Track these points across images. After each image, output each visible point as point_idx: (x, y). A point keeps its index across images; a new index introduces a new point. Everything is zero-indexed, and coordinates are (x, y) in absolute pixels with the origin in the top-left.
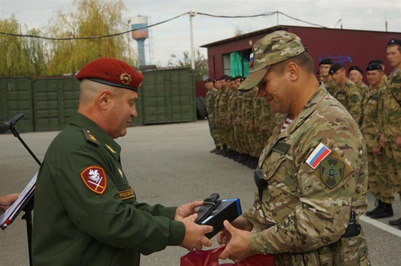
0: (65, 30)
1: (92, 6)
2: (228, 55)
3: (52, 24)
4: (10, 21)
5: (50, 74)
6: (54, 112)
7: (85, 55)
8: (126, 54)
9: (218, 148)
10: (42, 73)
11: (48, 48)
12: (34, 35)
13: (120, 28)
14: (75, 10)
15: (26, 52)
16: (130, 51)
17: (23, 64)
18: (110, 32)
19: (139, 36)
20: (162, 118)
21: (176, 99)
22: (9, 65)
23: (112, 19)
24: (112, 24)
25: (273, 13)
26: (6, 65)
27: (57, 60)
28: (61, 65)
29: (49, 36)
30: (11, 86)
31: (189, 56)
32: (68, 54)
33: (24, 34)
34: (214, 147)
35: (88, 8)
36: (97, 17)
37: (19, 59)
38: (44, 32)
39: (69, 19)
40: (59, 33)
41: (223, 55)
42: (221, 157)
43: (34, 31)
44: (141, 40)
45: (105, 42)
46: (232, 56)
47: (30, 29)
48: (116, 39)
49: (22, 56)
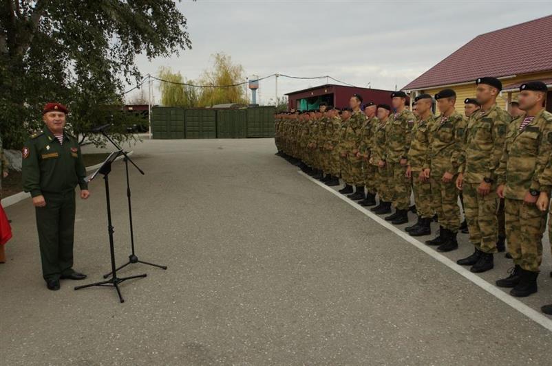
0: (208, 81)
1: (224, 68)
2: (300, 100)
3: (201, 78)
4: (177, 75)
5: (199, 106)
6: (196, 128)
7: (219, 96)
8: (243, 97)
9: (279, 152)
10: (195, 106)
11: (198, 92)
12: (190, 84)
13: (239, 81)
14: (215, 71)
15: (186, 93)
16: (247, 95)
17: (184, 100)
18: (234, 84)
19: (253, 87)
20: (258, 134)
21: (266, 124)
22: (176, 100)
23: (235, 77)
24: (235, 79)
25: (325, 77)
26: (174, 101)
27: (203, 99)
28: (205, 102)
29: (199, 85)
30: (172, 112)
31: (281, 99)
32: (209, 96)
33: (185, 83)
34: (277, 151)
35: (222, 69)
36: (227, 75)
37: (182, 98)
38: (196, 82)
39: (211, 76)
40: (205, 83)
41: (297, 100)
42: (280, 157)
43: (190, 82)
44: (254, 89)
45: (231, 89)
46: (302, 101)
47: (188, 80)
48: (237, 87)
49: (184, 96)
